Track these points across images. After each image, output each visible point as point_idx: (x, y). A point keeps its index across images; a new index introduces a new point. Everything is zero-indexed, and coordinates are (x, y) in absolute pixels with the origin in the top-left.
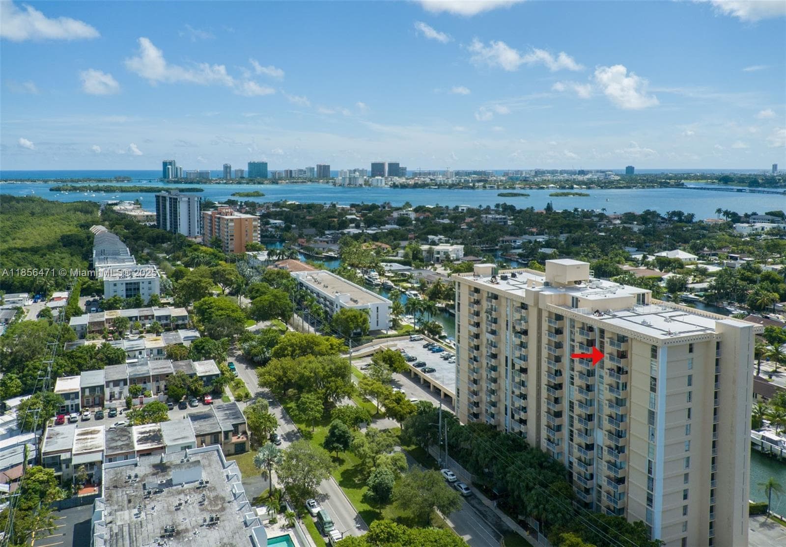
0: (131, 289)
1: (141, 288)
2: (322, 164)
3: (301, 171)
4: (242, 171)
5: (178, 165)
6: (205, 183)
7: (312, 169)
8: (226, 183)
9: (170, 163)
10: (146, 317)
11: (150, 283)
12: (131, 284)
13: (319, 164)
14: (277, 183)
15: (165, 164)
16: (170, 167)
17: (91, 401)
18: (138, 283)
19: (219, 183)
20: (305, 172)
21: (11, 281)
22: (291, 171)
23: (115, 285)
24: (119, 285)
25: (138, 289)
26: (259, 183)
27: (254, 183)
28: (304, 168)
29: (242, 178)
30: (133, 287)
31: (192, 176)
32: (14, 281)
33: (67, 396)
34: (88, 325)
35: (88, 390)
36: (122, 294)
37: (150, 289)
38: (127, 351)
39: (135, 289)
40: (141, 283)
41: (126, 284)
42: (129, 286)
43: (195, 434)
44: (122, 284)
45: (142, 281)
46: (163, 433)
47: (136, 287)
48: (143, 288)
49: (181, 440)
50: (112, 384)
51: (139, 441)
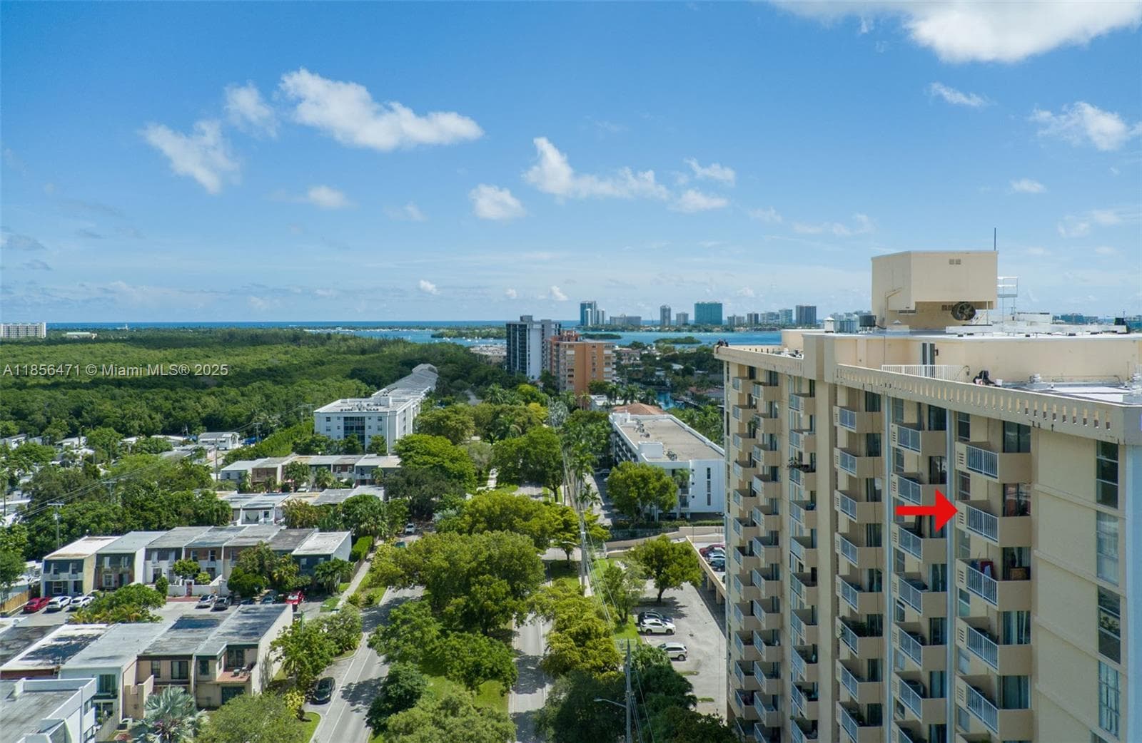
0: (352, 428)
1: (366, 428)
2: (804, 305)
3: (771, 314)
4: (686, 316)
5: (600, 308)
6: (632, 330)
7: (788, 313)
8: (659, 331)
9: (590, 305)
10: (344, 468)
11: (380, 420)
12: (352, 418)
13: (799, 304)
14: (733, 331)
15: (583, 306)
16: (589, 310)
17: (113, 579)
18: (363, 418)
19: (651, 331)
20: (777, 316)
21: (222, 414)
22: (756, 316)
23: (328, 419)
24: (334, 421)
25: (363, 428)
26: (706, 331)
27: (700, 331)
28: (776, 311)
29: (685, 324)
30: (356, 424)
31: (617, 323)
32: (225, 415)
33: (62, 565)
34: (250, 472)
35: (107, 560)
36: (338, 434)
37: (380, 429)
38: (244, 509)
39: (358, 428)
40: (366, 419)
41: (346, 419)
42: (349, 423)
43: (140, 653)
44: (339, 418)
45: (368, 415)
46: (93, 644)
47: (360, 425)
48: (370, 427)
49: (100, 661)
50: (155, 555)
51: (32, 653)
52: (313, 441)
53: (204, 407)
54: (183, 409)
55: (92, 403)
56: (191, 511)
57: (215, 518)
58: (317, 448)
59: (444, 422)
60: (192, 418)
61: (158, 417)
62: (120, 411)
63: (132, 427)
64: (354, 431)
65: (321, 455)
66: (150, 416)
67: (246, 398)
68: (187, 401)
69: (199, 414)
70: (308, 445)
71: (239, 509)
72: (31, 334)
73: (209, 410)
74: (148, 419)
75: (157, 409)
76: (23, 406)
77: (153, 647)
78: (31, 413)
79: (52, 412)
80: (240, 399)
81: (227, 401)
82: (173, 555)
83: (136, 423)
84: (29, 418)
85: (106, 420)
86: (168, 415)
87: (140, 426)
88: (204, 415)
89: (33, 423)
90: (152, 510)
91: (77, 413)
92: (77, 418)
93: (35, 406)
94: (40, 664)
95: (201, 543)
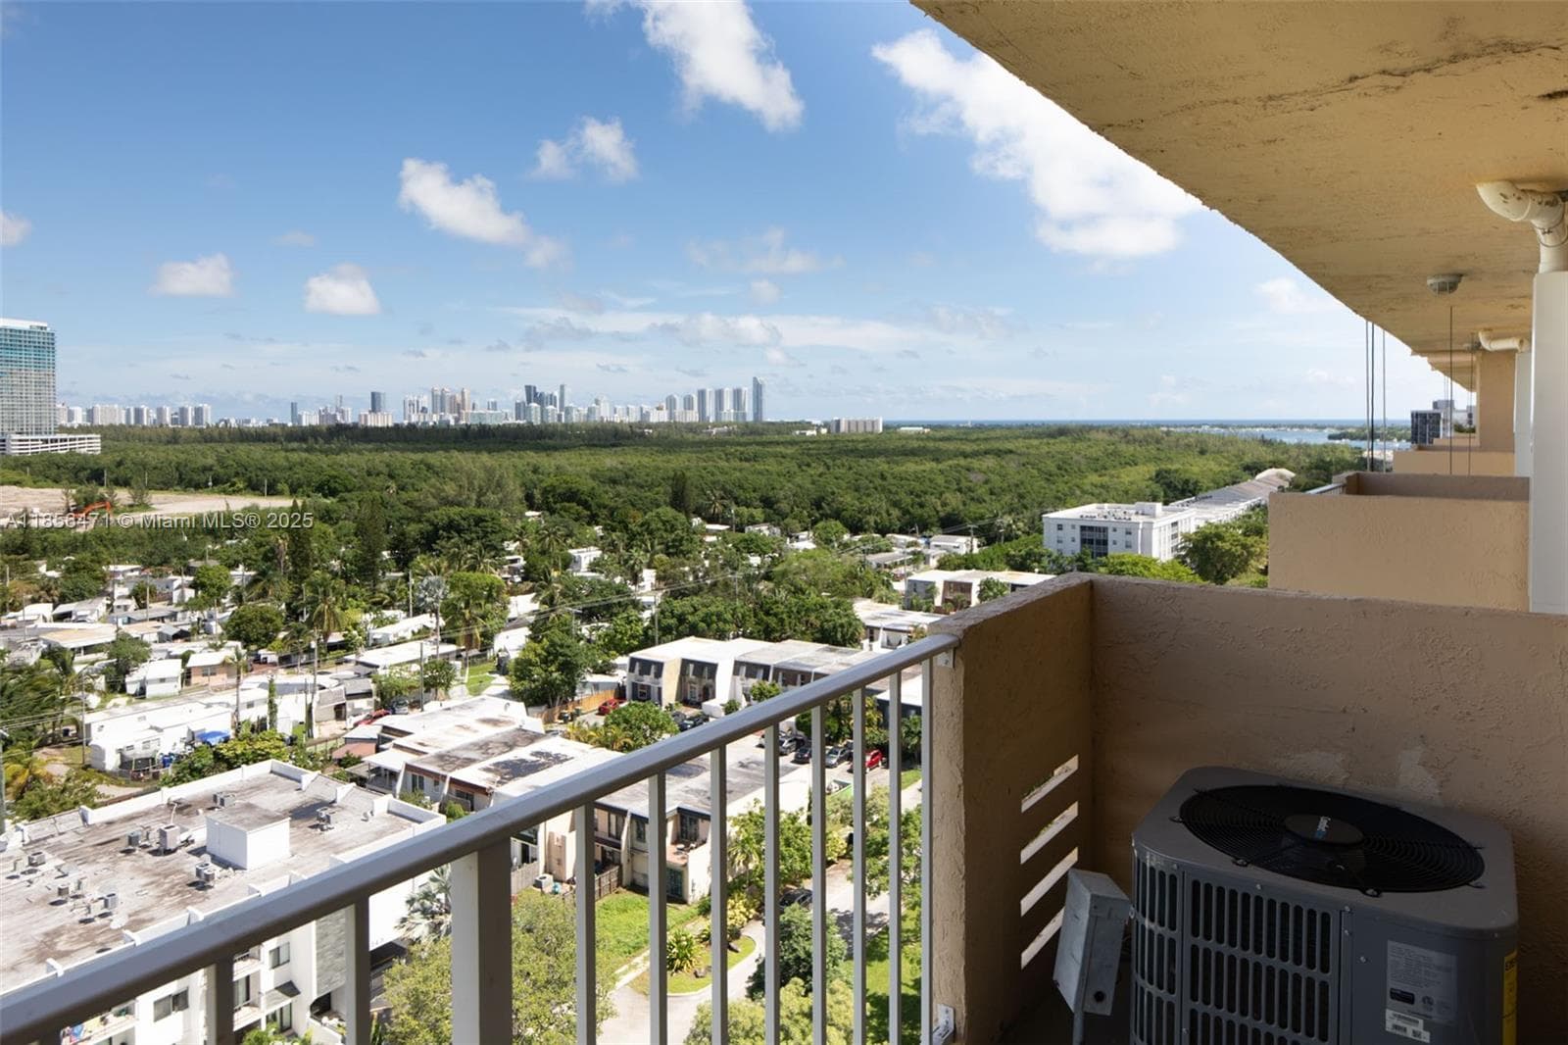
0: (1091, 541)
1: (1110, 543)
12: (1091, 528)
18: (1105, 530)
23: (1060, 527)
24: (1067, 530)
25: (1105, 543)
30: (1096, 536)
33: (646, 666)
34: (940, 586)
35: (691, 666)
36: (1073, 547)
37: (1128, 546)
38: (885, 629)
39: (1098, 542)
40: (1110, 531)
41: (1083, 528)
42: (1088, 535)
44: (1073, 527)
45: (1113, 525)
47: (1102, 538)
48: (1115, 543)
50: (743, 670)
51: (498, 764)
52: (1029, 554)
53: (944, 505)
54: (922, 506)
55: (833, 493)
56: (818, 623)
57: (839, 635)
58: (1036, 564)
59: (1213, 542)
60: (929, 517)
61: (896, 513)
62: (857, 503)
63: (868, 522)
64: (1094, 545)
65: (1039, 573)
66: (887, 512)
67: (994, 497)
68: (927, 497)
69: (938, 512)
70: (1024, 559)
71: (878, 629)
72: (869, 429)
73: (948, 509)
74: (884, 515)
75: (896, 504)
76: (771, 494)
78: (777, 502)
79: (795, 501)
80: (987, 498)
81: (972, 499)
82: (761, 673)
83: (871, 519)
84: (775, 507)
85: (844, 513)
86: (906, 512)
87: (876, 522)
88: (942, 514)
89: (778, 512)
90: (776, 615)
91: (817, 504)
92: (818, 509)
93: (781, 494)
94: (487, 780)
95: (794, 664)
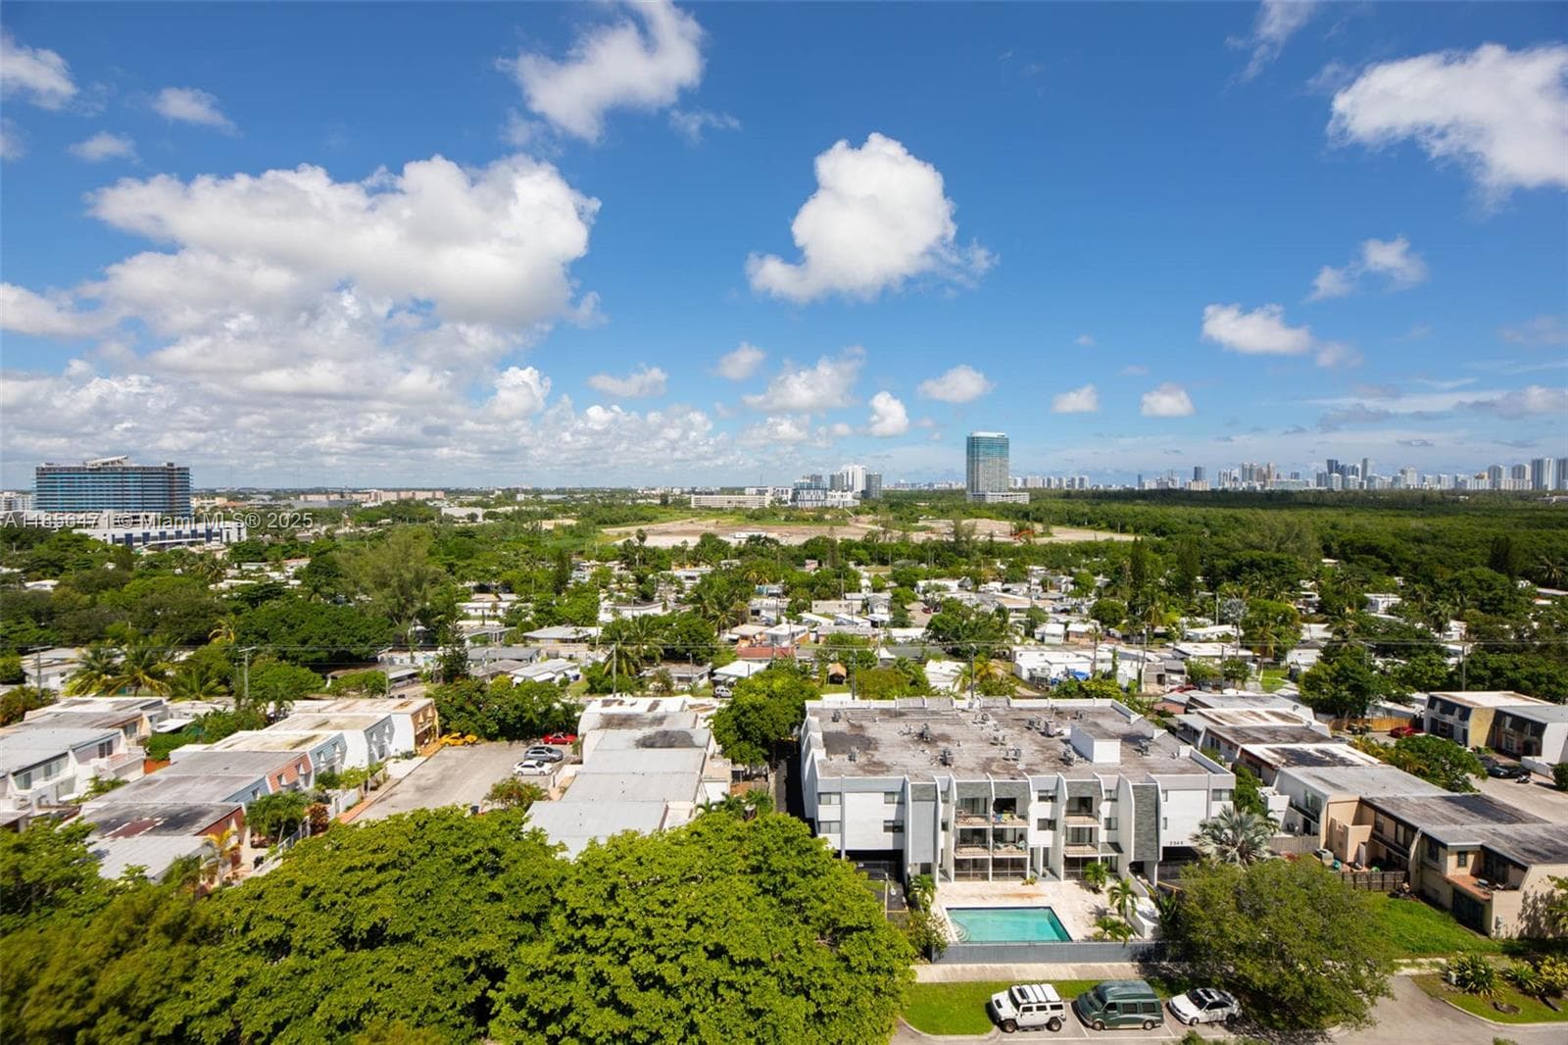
17: (1515, 744)
33: (1449, 707)
35: (1509, 720)
43: (1364, 796)
46: (1339, 769)
49: (1320, 782)
51: (1284, 749)
77: (1389, 801)
94: (1273, 758)
